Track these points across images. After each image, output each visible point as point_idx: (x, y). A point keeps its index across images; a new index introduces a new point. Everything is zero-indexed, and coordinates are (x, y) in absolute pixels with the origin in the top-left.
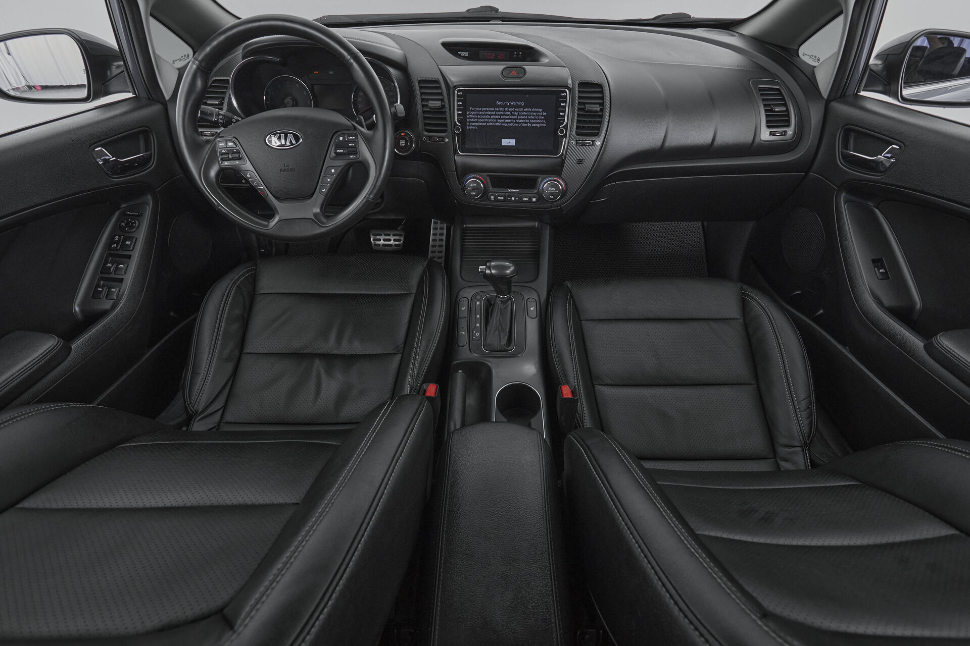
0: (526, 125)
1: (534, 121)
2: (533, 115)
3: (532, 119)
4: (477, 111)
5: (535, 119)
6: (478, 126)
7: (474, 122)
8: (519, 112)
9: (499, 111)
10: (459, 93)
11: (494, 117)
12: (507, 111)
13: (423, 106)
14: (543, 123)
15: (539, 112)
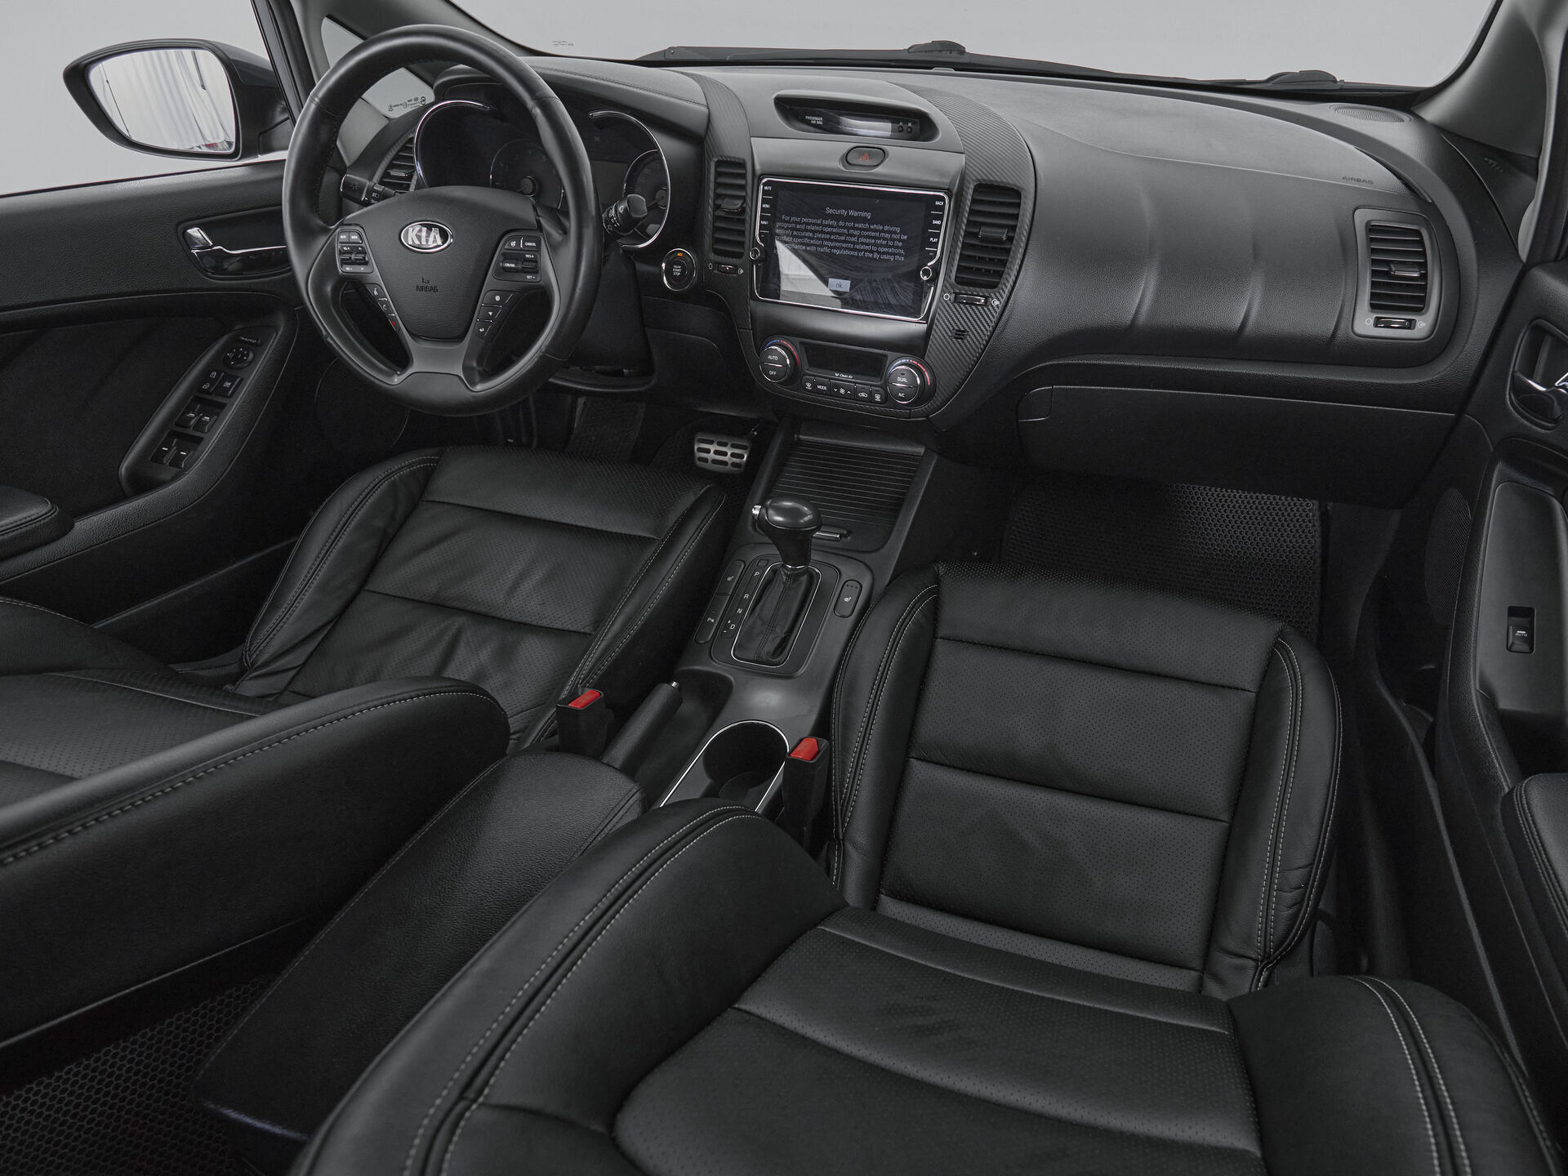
0: (871, 255)
1: (885, 249)
2: (885, 239)
3: (882, 245)
4: (793, 222)
5: (887, 246)
8: (861, 229)
9: (829, 226)
10: (766, 188)
11: (820, 235)
12: (841, 227)
13: (717, 207)
14: (900, 255)
15: (895, 233)
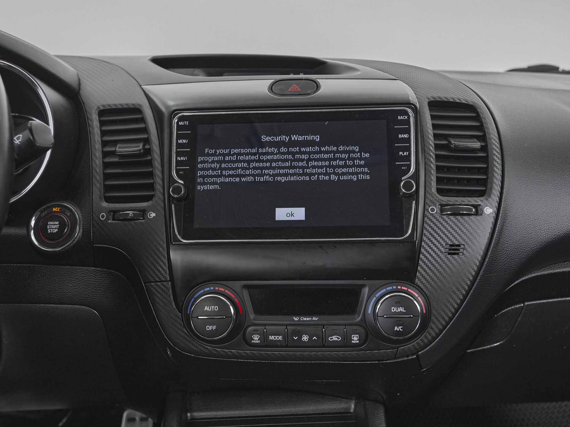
0: (327, 178)
1: (344, 170)
2: (341, 159)
3: (339, 167)
4: (220, 155)
5: (345, 166)
6: (221, 184)
7: (212, 176)
8: (309, 153)
9: (267, 154)
10: (180, 123)
11: (257, 165)
12: (284, 153)
13: (105, 154)
14: (363, 173)
15: (354, 152)
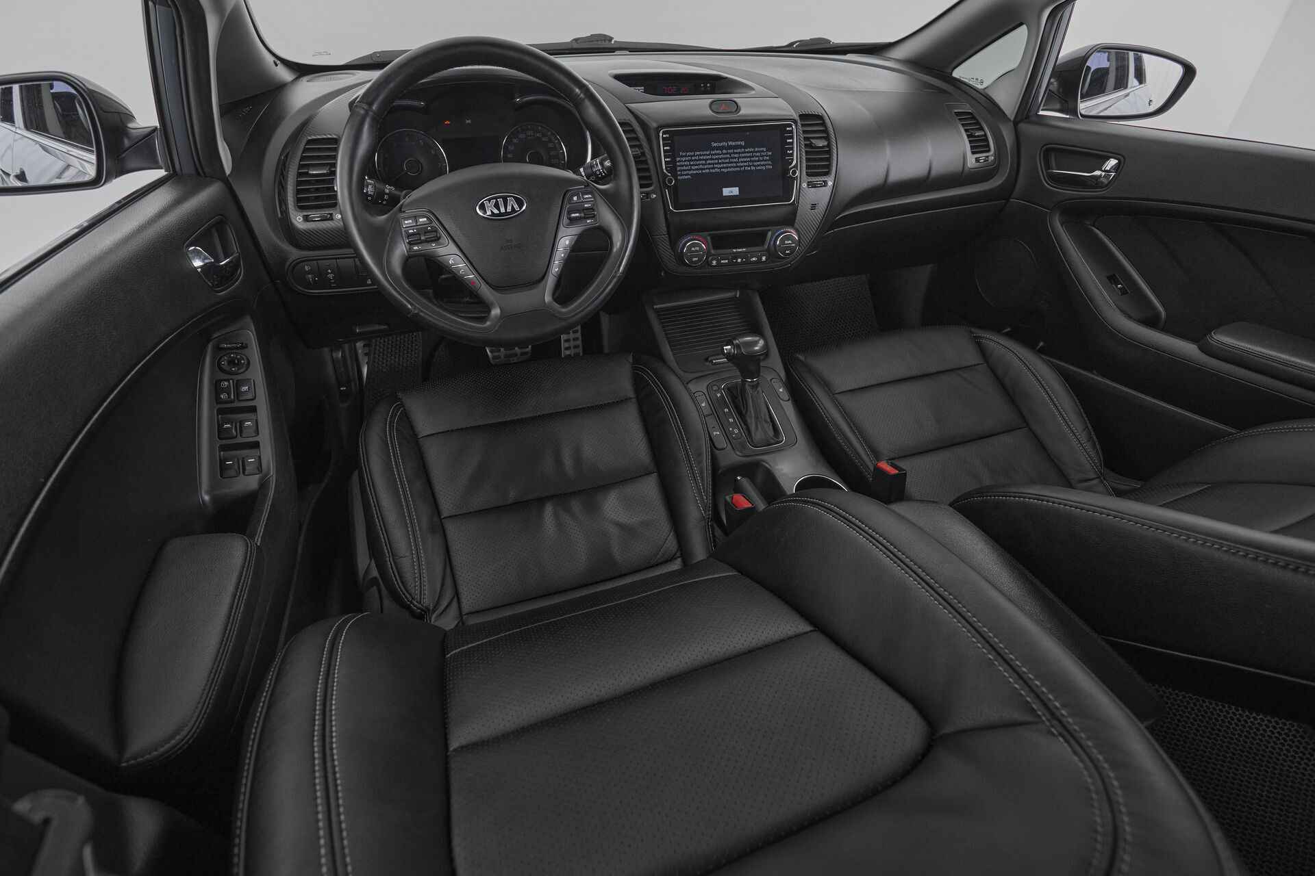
0: (749, 168)
1: (758, 163)
2: (757, 156)
4: (689, 156)
5: (759, 161)
6: (691, 175)
7: (686, 170)
8: (739, 153)
9: (716, 154)
10: (664, 136)
11: (710, 162)
12: (725, 154)
14: (769, 165)
15: (763, 151)
